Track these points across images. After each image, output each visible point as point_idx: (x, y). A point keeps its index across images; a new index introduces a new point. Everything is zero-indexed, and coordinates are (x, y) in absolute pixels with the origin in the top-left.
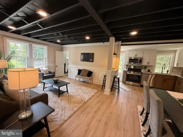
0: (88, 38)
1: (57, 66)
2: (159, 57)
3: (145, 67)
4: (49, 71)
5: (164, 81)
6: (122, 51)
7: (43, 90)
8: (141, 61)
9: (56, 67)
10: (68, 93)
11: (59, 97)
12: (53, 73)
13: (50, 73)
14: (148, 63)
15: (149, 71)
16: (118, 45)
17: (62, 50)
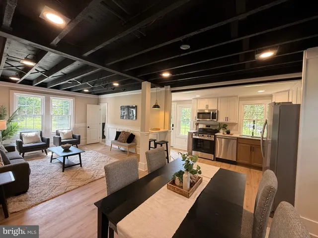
0: (116, 84)
1: (89, 127)
2: (247, 108)
3: (224, 126)
4: (73, 135)
5: (251, 150)
6: (174, 101)
7: (51, 162)
8: (214, 116)
9: (87, 128)
10: (81, 166)
11: (63, 171)
12: (77, 137)
13: (74, 137)
14: (227, 119)
15: (228, 133)
16: (166, 91)
17: (98, 102)
